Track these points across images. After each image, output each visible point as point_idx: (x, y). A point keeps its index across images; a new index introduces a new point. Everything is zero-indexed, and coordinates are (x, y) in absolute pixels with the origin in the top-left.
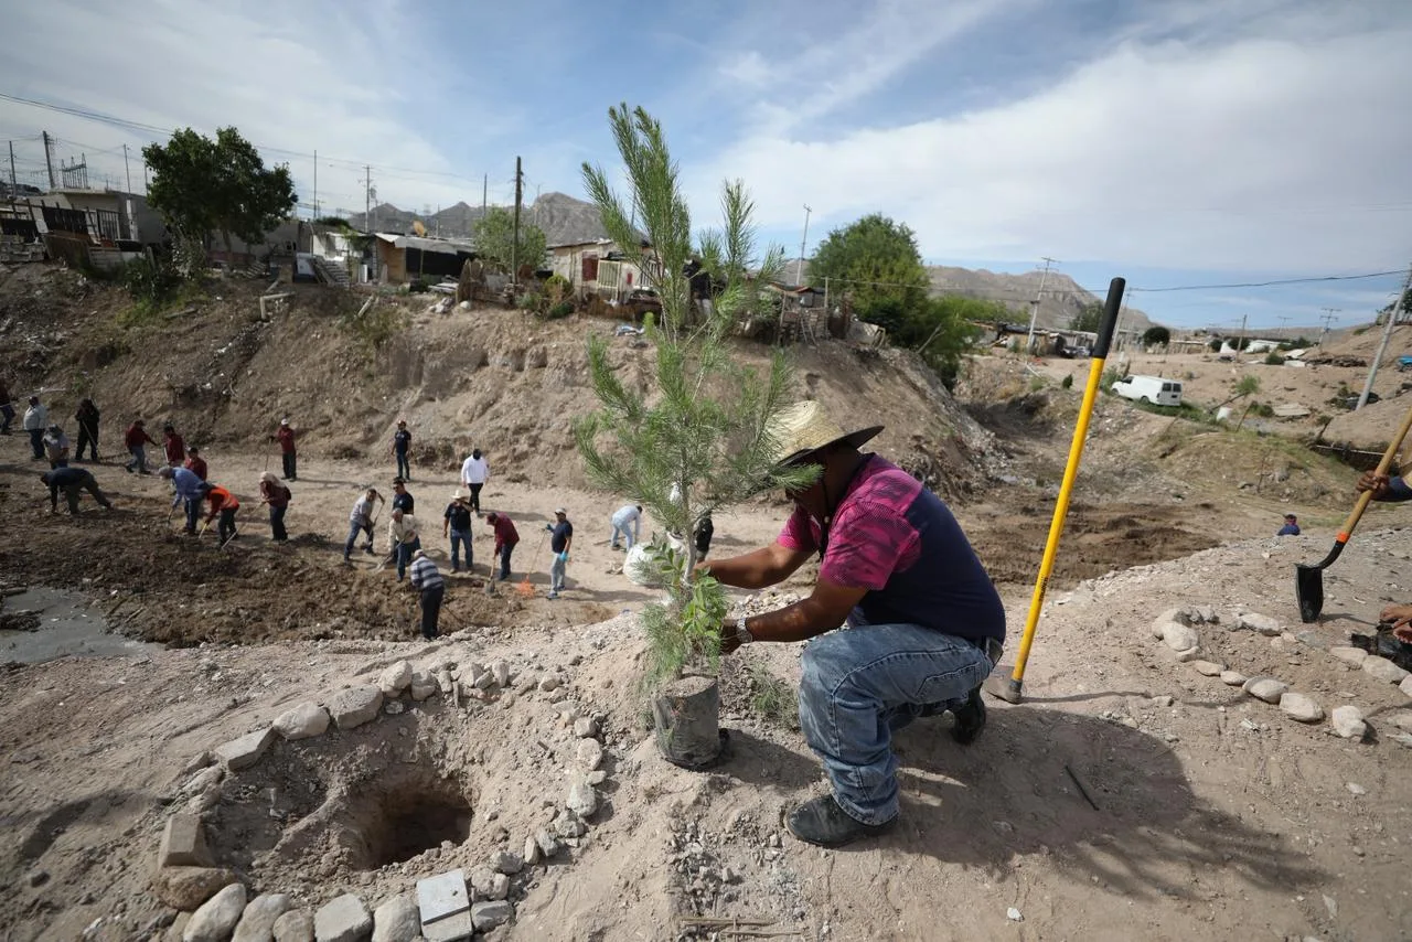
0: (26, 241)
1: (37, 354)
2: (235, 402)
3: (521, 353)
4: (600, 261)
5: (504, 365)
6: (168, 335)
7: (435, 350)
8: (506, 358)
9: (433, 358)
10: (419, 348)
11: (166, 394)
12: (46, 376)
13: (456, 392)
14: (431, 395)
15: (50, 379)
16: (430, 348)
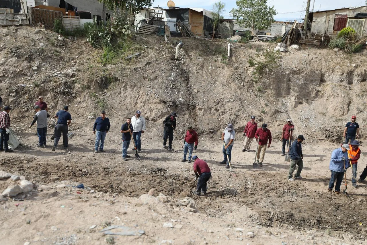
0: (15, 12)
1: (65, 83)
2: (200, 109)
3: (350, 74)
4: (349, 19)
5: (341, 81)
6: (135, 69)
7: (297, 74)
8: (342, 77)
9: (298, 79)
10: (287, 72)
11: (160, 106)
12: (75, 97)
13: (314, 98)
14: (301, 100)
15: (78, 99)
16: (294, 73)
